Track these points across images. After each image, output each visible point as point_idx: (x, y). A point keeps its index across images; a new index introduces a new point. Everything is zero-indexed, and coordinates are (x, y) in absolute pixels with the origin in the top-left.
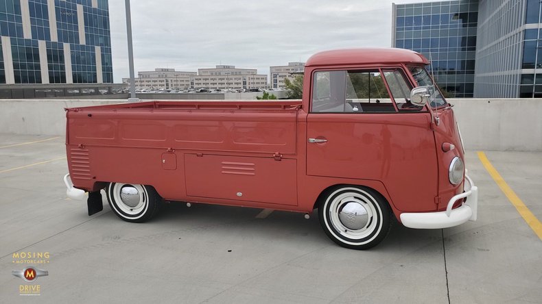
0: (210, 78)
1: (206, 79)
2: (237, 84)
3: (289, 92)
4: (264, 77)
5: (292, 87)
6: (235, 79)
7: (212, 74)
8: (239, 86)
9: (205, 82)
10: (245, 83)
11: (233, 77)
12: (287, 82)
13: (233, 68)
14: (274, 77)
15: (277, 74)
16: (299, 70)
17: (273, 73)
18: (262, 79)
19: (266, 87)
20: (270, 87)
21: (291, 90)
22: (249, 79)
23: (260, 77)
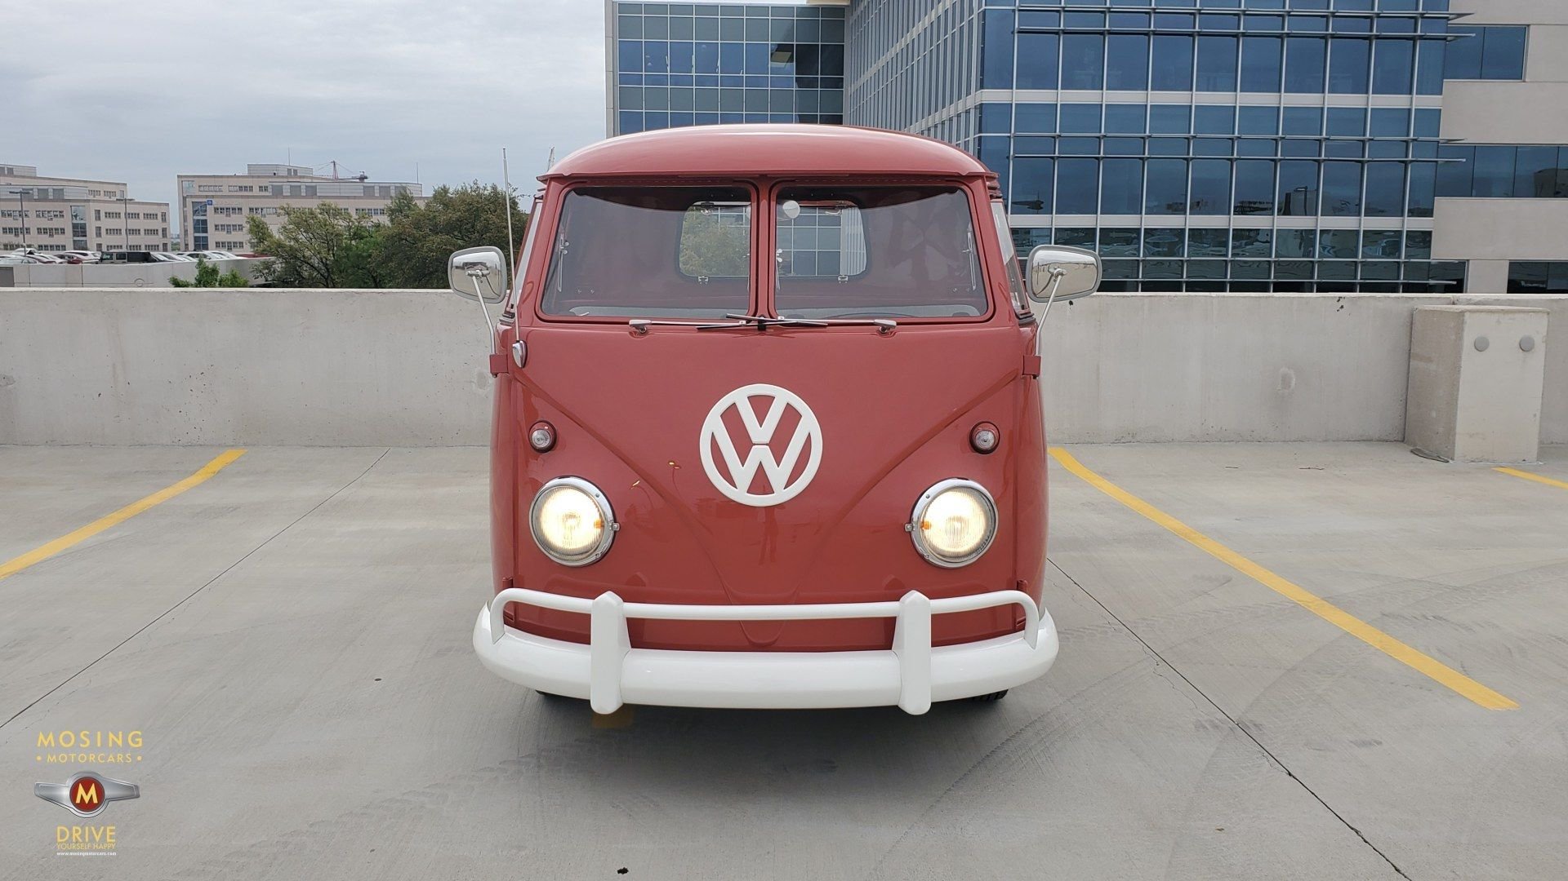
2: (51, 232)
3: (268, 266)
4: (158, 212)
5: (278, 249)
6: (41, 214)
8: (61, 240)
10: (80, 230)
11: (31, 207)
12: (259, 231)
13: (30, 173)
14: (195, 212)
15: (205, 200)
16: (286, 192)
17: (191, 197)
18: (148, 216)
19: (165, 245)
20: (182, 246)
21: (273, 258)
22: (98, 218)
23: (141, 210)
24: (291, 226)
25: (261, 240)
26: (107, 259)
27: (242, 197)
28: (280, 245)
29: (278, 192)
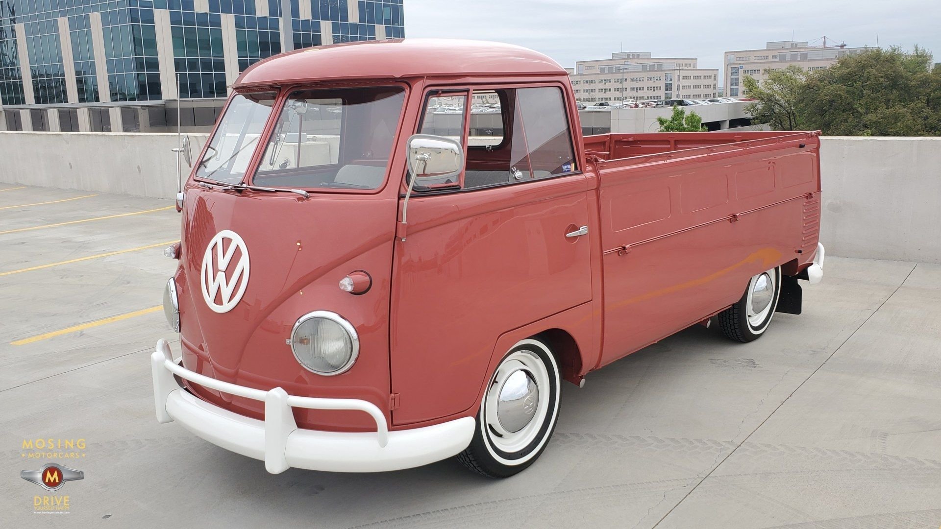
0: (597, 78)
1: (589, 82)
2: (654, 89)
3: (753, 106)
4: (712, 75)
5: (760, 96)
6: (649, 79)
7: (603, 71)
8: (657, 93)
9: (587, 87)
10: (668, 87)
11: (645, 75)
12: (750, 84)
13: (647, 56)
14: (732, 74)
15: (739, 66)
16: (788, 58)
17: (731, 64)
18: (706, 77)
19: (714, 94)
20: (724, 94)
21: (757, 101)
22: (679, 80)
23: (702, 74)
24: (770, 81)
25: (751, 90)
26: (660, 104)
27: (760, 63)
28: (761, 93)
29: (783, 59)
